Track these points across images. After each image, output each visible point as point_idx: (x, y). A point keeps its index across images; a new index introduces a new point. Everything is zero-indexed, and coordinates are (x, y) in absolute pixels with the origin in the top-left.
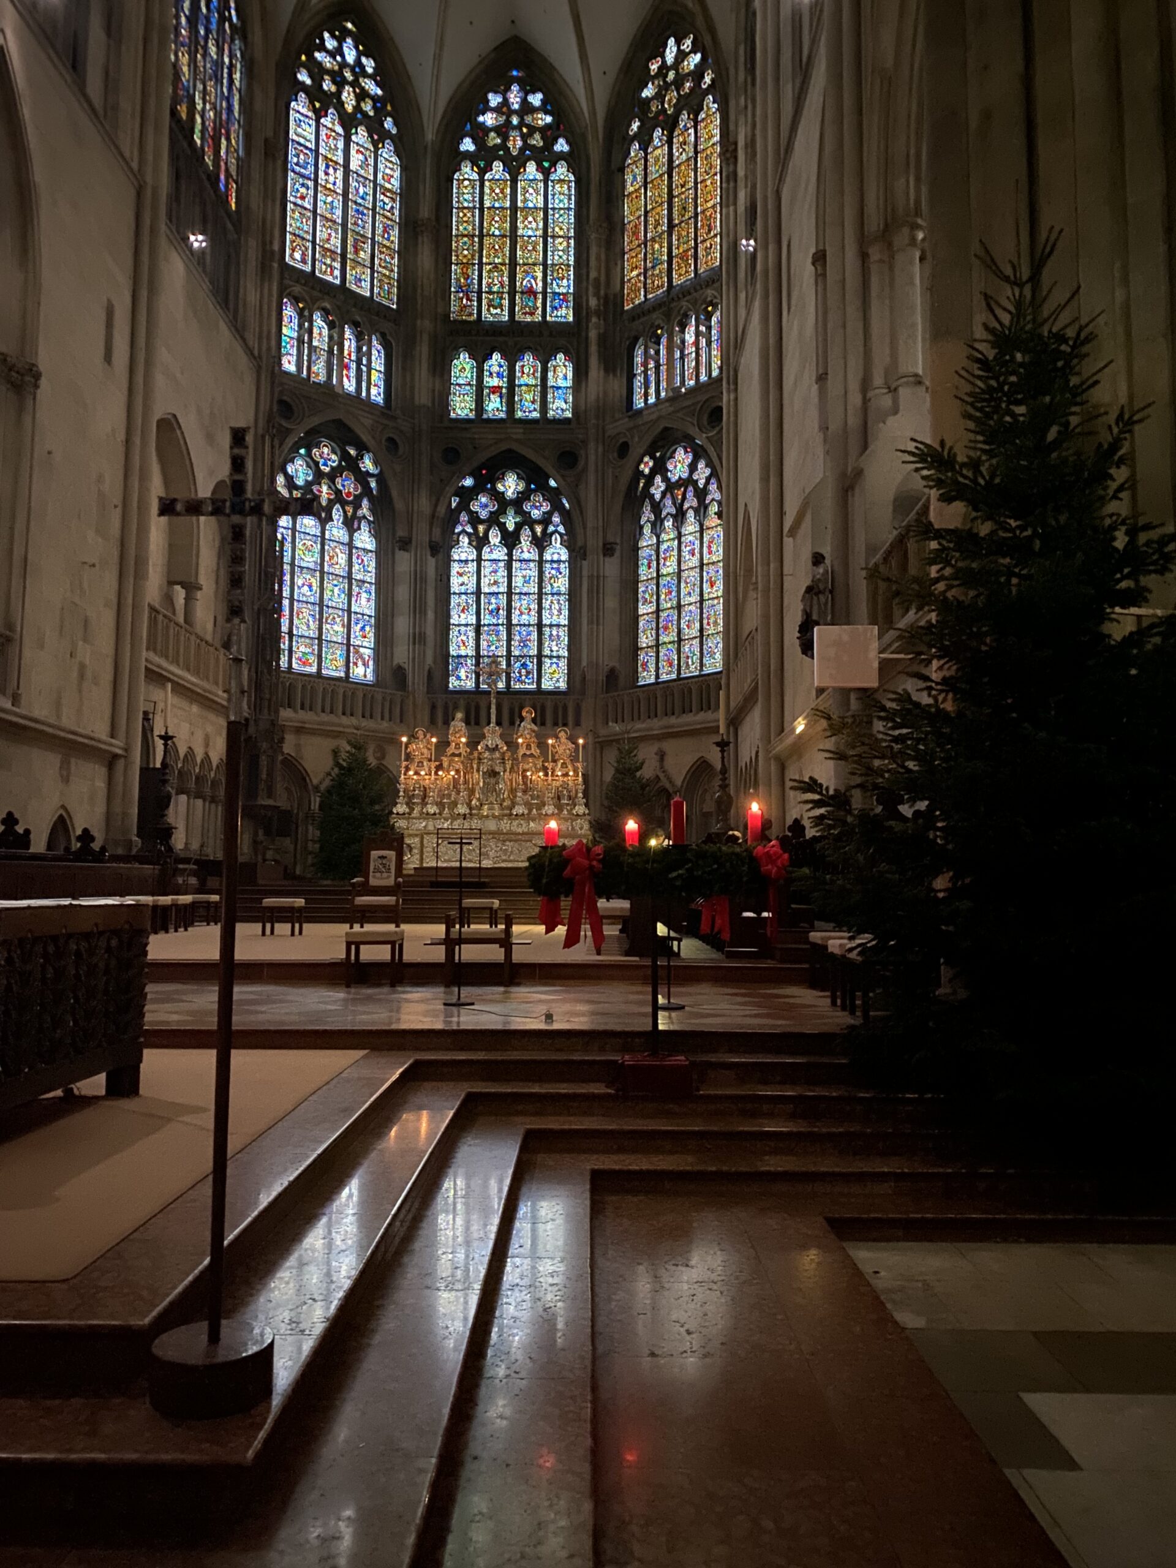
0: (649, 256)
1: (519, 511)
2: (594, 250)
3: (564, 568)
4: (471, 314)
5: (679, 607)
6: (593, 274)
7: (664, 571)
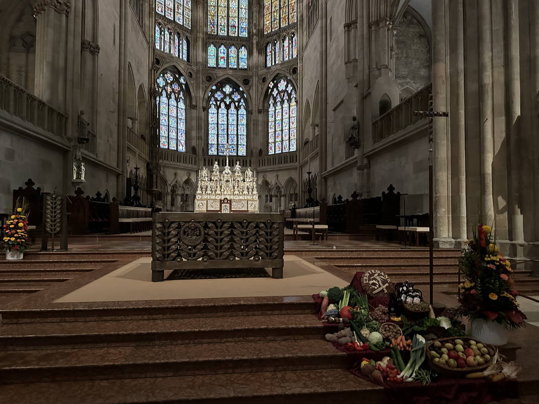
0: (273, 17)
1: (230, 98)
2: (255, 14)
3: (245, 117)
4: (214, 32)
5: (282, 130)
6: (254, 22)
7: (277, 119)
